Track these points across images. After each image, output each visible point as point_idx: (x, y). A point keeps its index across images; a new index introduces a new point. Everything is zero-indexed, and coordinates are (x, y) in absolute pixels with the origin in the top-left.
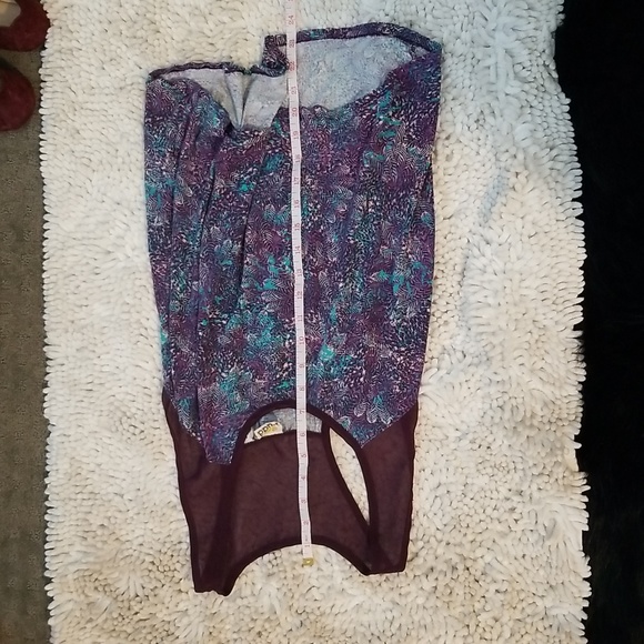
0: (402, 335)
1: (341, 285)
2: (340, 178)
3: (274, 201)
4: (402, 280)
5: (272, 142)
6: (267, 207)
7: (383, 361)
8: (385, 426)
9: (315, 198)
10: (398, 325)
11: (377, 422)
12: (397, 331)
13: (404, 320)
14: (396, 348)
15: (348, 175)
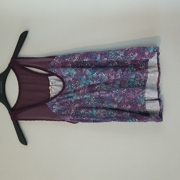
0: (78, 114)
1: (94, 97)
2: (124, 99)
3: (120, 84)
4: (93, 114)
5: (137, 86)
6: (119, 82)
7: (71, 109)
8: (52, 110)
9: (120, 92)
10: (81, 113)
11: (53, 108)
12: (79, 113)
13: (82, 115)
14: (74, 112)
15: (125, 101)
